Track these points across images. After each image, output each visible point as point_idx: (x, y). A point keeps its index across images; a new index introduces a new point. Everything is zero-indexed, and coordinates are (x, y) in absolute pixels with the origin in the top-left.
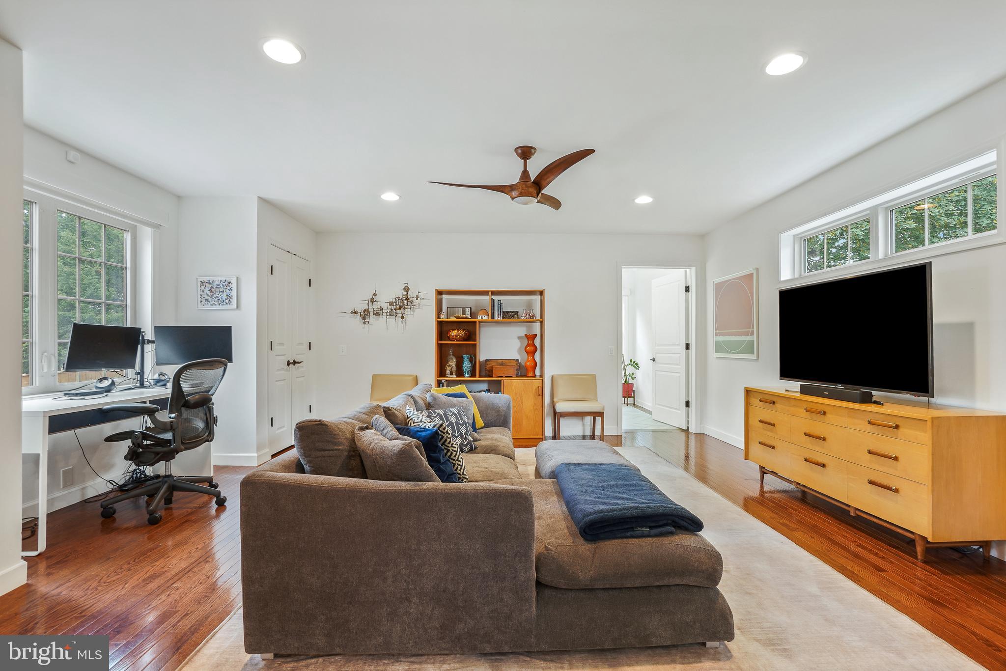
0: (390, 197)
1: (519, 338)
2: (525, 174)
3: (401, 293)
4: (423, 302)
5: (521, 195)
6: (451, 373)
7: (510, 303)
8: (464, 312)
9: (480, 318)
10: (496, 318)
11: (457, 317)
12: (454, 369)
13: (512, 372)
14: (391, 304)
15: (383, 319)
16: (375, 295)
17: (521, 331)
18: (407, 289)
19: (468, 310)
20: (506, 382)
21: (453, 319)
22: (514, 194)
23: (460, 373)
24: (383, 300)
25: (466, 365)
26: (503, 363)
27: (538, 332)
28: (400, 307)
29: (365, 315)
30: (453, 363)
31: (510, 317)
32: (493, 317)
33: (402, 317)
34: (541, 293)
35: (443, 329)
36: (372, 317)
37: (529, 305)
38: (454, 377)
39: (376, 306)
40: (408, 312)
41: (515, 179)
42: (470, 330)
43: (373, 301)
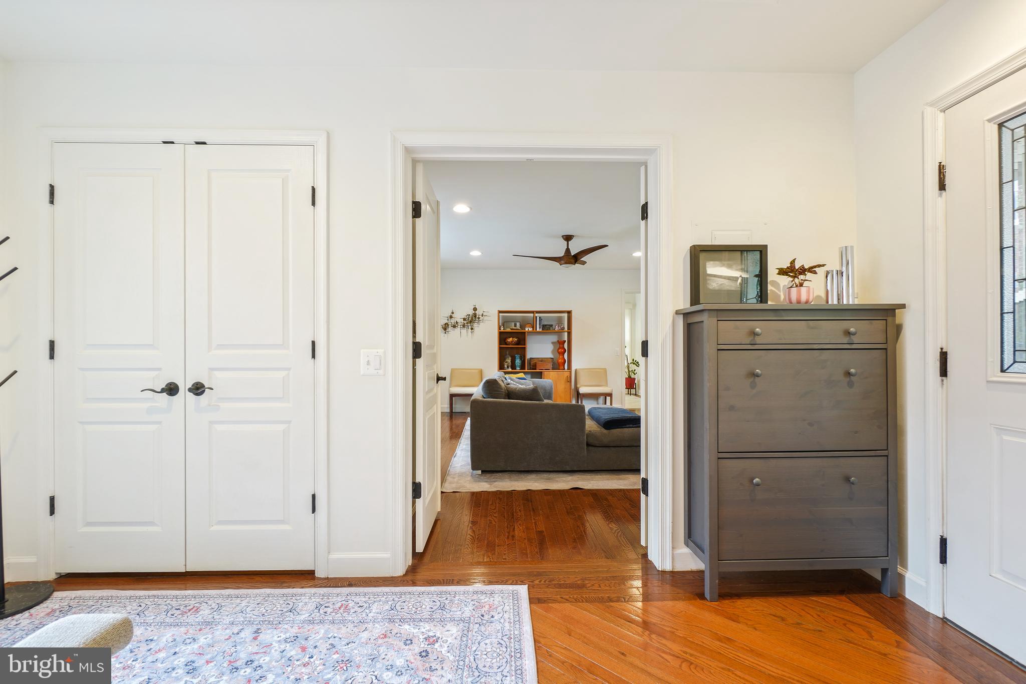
0: (476, 253)
1: (553, 343)
2: (568, 250)
3: (471, 312)
4: (485, 318)
5: (566, 263)
6: (508, 367)
7: (548, 318)
8: (515, 325)
9: (527, 329)
10: (538, 330)
11: (512, 329)
12: (510, 364)
13: (550, 366)
14: (464, 319)
15: (458, 330)
16: (453, 313)
17: (554, 338)
18: (475, 309)
19: (518, 324)
20: (546, 373)
21: (508, 330)
22: (562, 262)
23: (513, 367)
24: (459, 317)
25: (518, 362)
26: (542, 360)
27: (566, 339)
28: (471, 322)
29: (445, 328)
30: (509, 360)
31: (547, 329)
32: (536, 330)
33: (472, 329)
34: (569, 313)
35: (503, 337)
36: (450, 329)
37: (560, 320)
38: (510, 370)
39: (453, 321)
40: (475, 325)
42: (521, 338)
43: (451, 317)
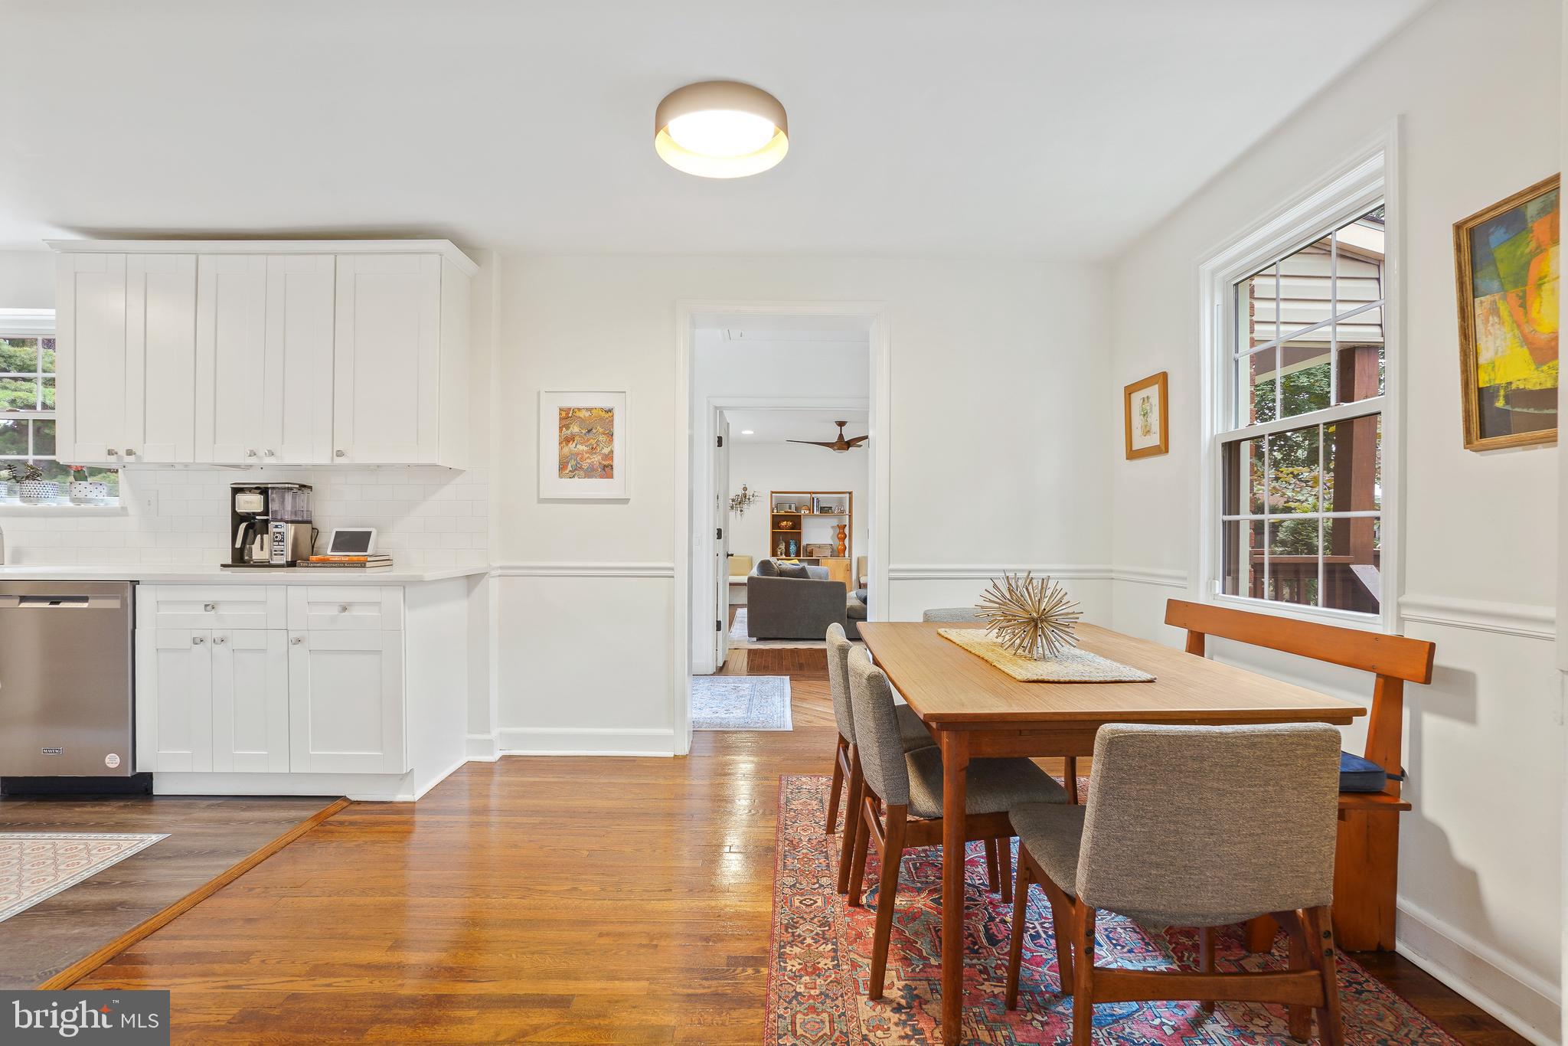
0: (748, 432)
1: (833, 527)
2: (841, 436)
3: (740, 492)
4: (757, 499)
5: (839, 449)
6: (781, 554)
7: (826, 501)
8: (790, 508)
9: (803, 512)
10: (815, 513)
11: (786, 512)
12: (784, 551)
13: (828, 553)
14: (733, 500)
17: (834, 522)
18: (745, 489)
19: (793, 506)
20: (822, 561)
21: (782, 513)
22: (836, 447)
23: (787, 554)
25: (793, 548)
26: (820, 547)
27: (847, 523)
28: (740, 503)
30: (783, 546)
31: (825, 511)
32: (813, 512)
33: (741, 511)
34: (850, 493)
35: (776, 521)
37: (841, 502)
38: (784, 557)
40: (745, 506)
41: (835, 440)
42: (796, 522)
